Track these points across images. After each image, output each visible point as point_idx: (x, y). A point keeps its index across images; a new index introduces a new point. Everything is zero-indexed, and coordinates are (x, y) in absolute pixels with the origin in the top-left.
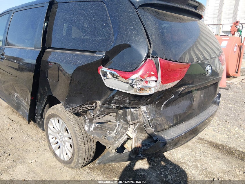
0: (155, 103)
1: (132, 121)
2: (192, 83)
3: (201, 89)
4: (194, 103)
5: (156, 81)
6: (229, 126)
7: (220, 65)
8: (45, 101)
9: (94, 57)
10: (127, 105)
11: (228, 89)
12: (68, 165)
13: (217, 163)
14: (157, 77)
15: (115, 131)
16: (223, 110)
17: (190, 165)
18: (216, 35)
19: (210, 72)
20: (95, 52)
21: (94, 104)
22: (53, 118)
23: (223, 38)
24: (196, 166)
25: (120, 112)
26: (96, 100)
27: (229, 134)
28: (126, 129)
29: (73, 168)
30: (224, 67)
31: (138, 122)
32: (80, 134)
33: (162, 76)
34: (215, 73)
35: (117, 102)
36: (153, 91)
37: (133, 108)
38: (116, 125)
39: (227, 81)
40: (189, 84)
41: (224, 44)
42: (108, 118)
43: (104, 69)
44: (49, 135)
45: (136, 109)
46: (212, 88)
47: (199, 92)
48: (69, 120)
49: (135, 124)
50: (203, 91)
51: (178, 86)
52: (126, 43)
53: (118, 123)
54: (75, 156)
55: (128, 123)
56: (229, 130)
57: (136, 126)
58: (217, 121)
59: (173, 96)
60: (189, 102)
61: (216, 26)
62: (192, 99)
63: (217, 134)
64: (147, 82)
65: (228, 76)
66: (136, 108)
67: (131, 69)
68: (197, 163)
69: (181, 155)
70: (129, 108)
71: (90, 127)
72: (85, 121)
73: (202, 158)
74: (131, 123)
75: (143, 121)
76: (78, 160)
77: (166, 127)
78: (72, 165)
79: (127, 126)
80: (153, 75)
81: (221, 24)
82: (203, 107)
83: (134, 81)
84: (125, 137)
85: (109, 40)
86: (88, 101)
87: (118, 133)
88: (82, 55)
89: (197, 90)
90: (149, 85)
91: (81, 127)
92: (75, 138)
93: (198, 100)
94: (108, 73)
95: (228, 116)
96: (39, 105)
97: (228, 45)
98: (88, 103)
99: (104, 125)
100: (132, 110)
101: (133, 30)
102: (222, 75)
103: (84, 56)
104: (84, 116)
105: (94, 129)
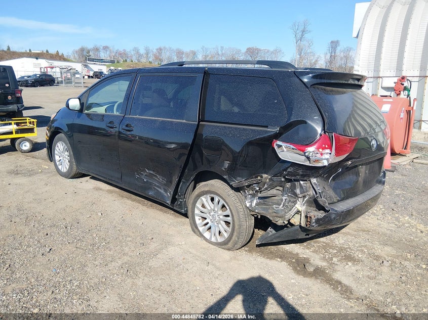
0: (323, 176)
1: (301, 194)
2: (359, 157)
3: (366, 164)
4: (360, 178)
5: (330, 154)
6: (397, 215)
7: (384, 139)
8: (192, 178)
9: (267, 132)
10: (298, 177)
11: (393, 172)
12: (223, 247)
13: (386, 248)
14: (331, 150)
15: (282, 206)
16: (388, 197)
17: (355, 250)
18: (373, 95)
19: (375, 146)
20: (267, 127)
21: (259, 178)
22: (205, 196)
23: (384, 100)
24: (362, 251)
25: (288, 185)
26: (263, 173)
27: (397, 223)
28: (295, 203)
29: (229, 249)
30: (389, 141)
31: (308, 195)
32: (242, 210)
33: (336, 150)
34: (380, 148)
35: (289, 174)
36: (326, 163)
37: (302, 180)
38: (283, 200)
39: (391, 161)
40: (356, 158)
41: (386, 108)
42: (274, 192)
43: (279, 143)
44: (195, 216)
45: (305, 182)
46: (376, 164)
47: (364, 167)
48: (229, 196)
49: (304, 197)
50: (368, 166)
51: (346, 159)
52: (301, 119)
53: (284, 198)
54: (235, 234)
55: (297, 196)
56: (397, 219)
57: (305, 199)
58: (381, 209)
59: (340, 170)
60: (355, 177)
61: (372, 79)
62: (357, 174)
63: (383, 223)
64: (322, 154)
65: (393, 154)
66: (306, 180)
67: (308, 143)
68: (363, 248)
69: (343, 241)
70: (298, 181)
71: (251, 202)
72: (246, 197)
73: (368, 243)
74: (300, 196)
75: (313, 193)
76: (238, 239)
77: (335, 200)
78: (230, 245)
79: (295, 200)
80: (327, 148)
81: (380, 77)
82: (368, 185)
83: (311, 154)
84: (294, 210)
85: (282, 116)
86: (254, 175)
87: (287, 206)
88: (251, 130)
89: (362, 165)
90: (323, 157)
91: (242, 203)
92: (237, 214)
93: (363, 176)
94: (283, 147)
95: (395, 203)
96: (184, 182)
97: (391, 109)
98: (254, 177)
99: (267, 200)
100: (302, 182)
101: (307, 108)
102: (387, 150)
103: (255, 130)
104: (245, 192)
105: (256, 204)
